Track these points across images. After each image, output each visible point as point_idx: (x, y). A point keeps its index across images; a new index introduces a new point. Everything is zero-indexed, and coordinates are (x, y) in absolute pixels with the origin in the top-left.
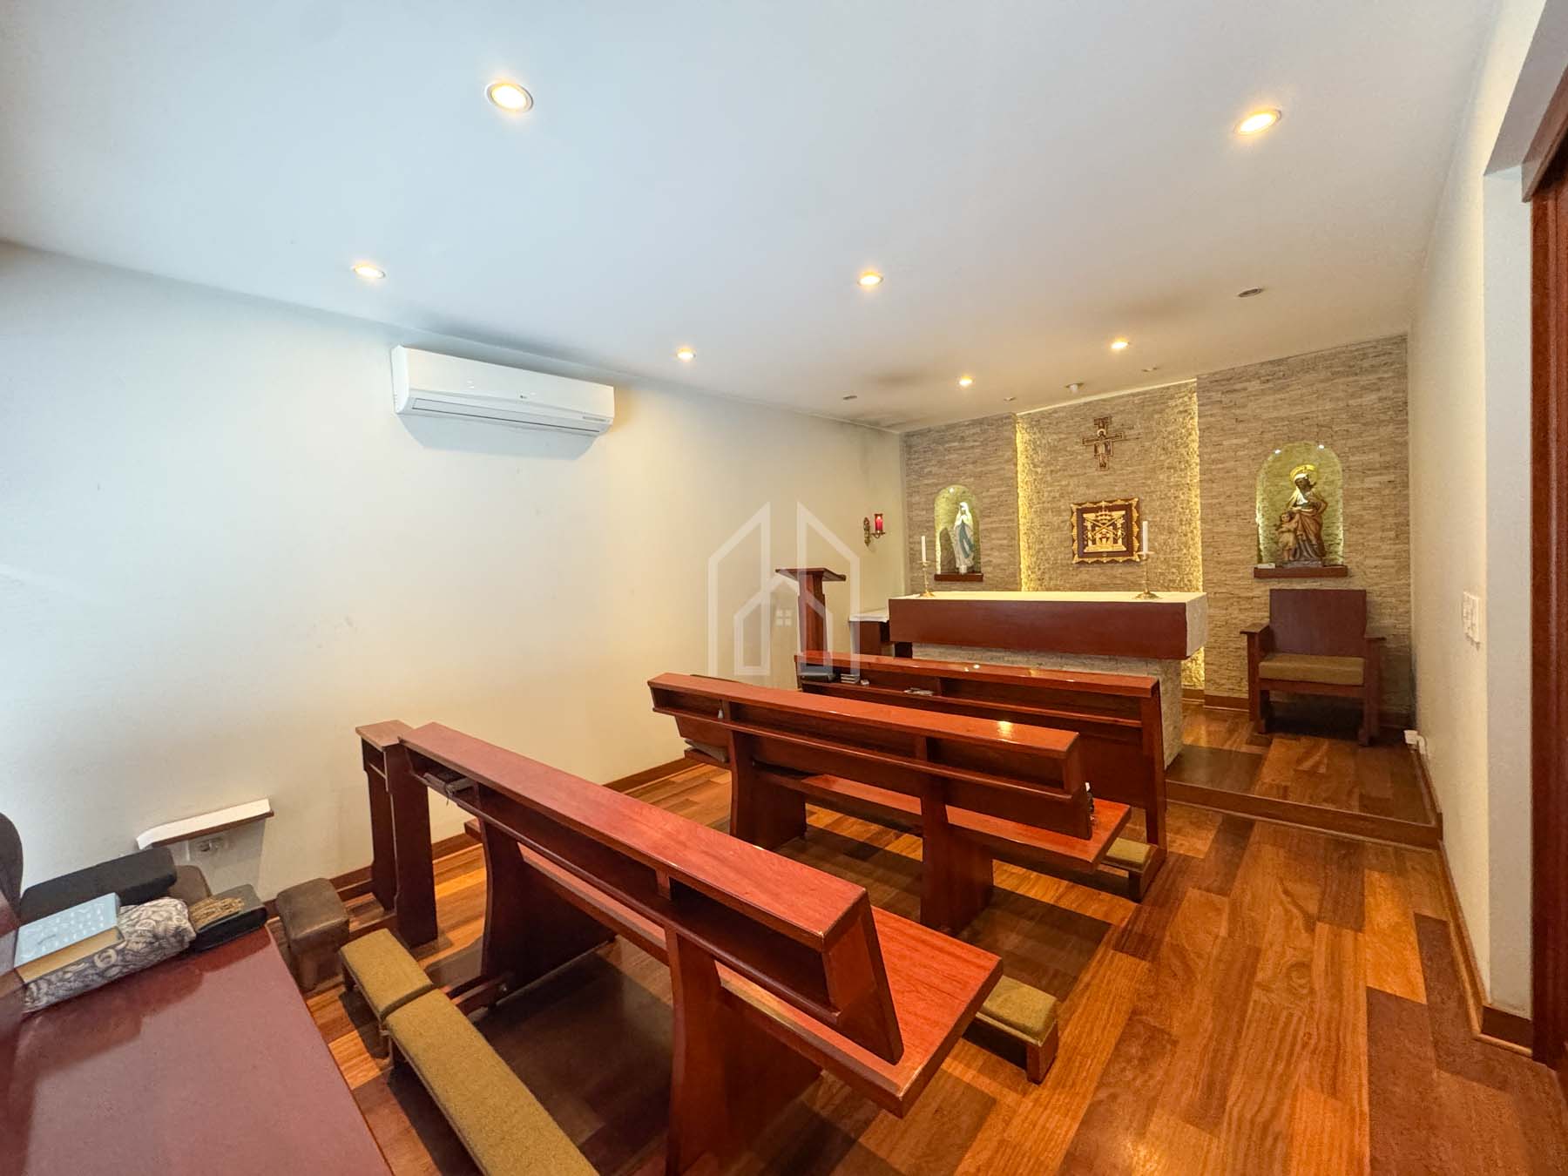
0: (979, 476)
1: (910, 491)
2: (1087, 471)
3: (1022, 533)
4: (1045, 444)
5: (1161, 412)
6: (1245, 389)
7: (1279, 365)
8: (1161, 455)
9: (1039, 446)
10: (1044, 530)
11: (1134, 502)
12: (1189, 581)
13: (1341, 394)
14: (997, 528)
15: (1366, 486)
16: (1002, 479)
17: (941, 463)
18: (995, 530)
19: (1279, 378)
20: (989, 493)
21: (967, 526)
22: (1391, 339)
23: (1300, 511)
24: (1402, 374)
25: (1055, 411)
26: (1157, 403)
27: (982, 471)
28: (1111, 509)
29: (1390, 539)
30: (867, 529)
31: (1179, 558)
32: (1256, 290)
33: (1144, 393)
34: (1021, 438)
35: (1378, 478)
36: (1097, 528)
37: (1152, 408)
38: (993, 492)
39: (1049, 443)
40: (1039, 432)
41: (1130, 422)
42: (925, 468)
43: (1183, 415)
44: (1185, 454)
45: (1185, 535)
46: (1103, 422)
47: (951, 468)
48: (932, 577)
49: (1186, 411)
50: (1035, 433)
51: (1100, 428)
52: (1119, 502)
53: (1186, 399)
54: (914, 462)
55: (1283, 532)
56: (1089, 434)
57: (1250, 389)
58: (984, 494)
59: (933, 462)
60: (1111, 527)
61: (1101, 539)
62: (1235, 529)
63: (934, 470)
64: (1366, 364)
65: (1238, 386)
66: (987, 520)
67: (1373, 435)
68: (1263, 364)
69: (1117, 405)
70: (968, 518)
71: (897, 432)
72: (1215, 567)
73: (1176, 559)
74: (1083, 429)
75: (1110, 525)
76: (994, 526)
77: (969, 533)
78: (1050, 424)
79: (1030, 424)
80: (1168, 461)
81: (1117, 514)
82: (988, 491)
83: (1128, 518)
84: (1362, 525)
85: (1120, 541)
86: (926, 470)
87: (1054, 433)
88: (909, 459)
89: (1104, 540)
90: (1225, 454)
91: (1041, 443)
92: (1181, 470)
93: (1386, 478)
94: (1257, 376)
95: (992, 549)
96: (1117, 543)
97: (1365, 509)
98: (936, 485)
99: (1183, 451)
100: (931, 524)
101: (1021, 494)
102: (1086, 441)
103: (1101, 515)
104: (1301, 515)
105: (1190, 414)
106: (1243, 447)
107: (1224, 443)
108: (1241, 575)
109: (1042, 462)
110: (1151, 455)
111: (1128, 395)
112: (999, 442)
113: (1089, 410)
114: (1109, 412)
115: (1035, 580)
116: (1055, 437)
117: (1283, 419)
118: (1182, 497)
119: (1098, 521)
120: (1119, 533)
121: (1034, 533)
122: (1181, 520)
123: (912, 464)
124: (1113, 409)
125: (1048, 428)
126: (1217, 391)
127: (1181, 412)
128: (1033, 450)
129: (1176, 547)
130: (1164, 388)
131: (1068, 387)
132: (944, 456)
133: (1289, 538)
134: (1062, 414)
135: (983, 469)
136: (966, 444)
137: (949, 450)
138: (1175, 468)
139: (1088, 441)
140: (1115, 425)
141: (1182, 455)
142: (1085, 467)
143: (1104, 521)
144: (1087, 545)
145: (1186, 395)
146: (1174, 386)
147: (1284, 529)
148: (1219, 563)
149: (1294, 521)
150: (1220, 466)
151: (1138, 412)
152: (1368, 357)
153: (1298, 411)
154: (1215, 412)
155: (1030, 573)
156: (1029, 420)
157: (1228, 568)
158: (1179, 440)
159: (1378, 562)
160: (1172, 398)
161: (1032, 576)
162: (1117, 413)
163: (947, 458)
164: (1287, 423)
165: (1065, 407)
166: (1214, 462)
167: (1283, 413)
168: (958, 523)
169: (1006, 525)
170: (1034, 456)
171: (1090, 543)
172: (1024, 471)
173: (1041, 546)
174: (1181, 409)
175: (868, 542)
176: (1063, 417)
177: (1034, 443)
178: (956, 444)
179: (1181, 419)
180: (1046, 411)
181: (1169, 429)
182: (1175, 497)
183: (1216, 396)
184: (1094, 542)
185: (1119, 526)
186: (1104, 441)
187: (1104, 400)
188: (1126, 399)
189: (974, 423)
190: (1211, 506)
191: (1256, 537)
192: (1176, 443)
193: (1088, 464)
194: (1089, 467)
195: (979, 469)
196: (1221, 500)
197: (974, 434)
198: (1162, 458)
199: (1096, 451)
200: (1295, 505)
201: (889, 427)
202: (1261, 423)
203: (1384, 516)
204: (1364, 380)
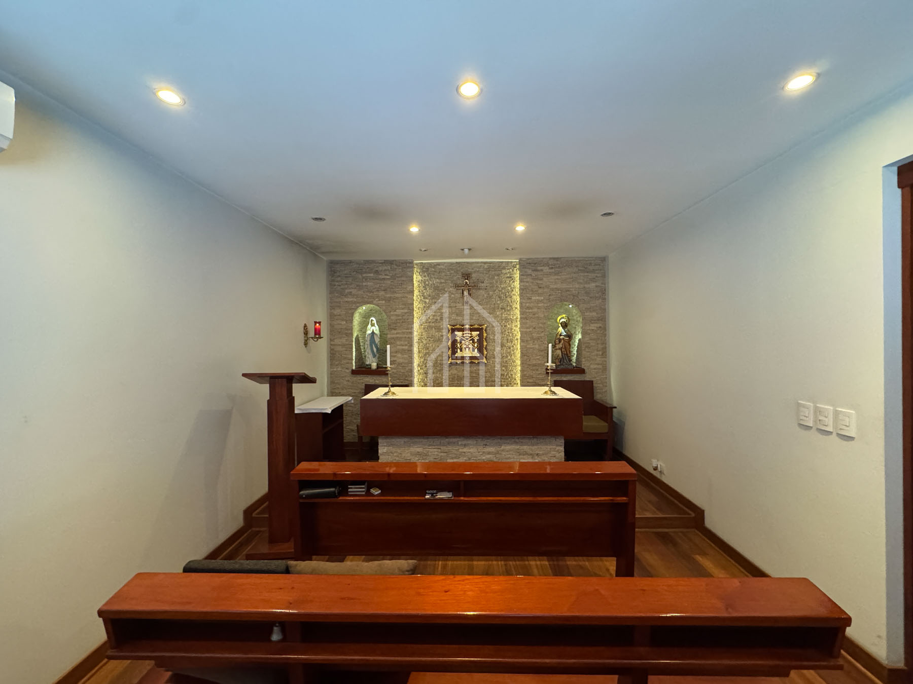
0: (388, 300)
1: (332, 306)
2: (457, 305)
3: (415, 341)
4: (431, 284)
5: (498, 275)
6: (542, 270)
7: (557, 261)
8: (498, 300)
9: (428, 285)
10: (430, 340)
11: (484, 327)
12: (512, 375)
13: (581, 281)
14: (401, 338)
15: (591, 328)
16: (404, 304)
17: (359, 287)
18: (400, 339)
19: (557, 268)
20: (395, 313)
21: (376, 334)
22: (601, 258)
23: (563, 339)
24: (604, 276)
25: (439, 264)
26: (496, 270)
27: (391, 297)
28: (471, 330)
29: (600, 355)
30: (306, 333)
31: (506, 361)
32: (610, 213)
33: (490, 263)
34: (417, 278)
35: (596, 325)
36: (463, 342)
37: (494, 272)
38: (399, 312)
39: (434, 284)
40: (428, 276)
41: (482, 279)
42: (346, 289)
43: (509, 279)
44: (510, 301)
45: (510, 348)
46: (467, 276)
47: (368, 292)
48: (349, 371)
49: (511, 277)
50: (425, 276)
51: (465, 279)
52: (476, 326)
53: (511, 270)
54: (337, 284)
55: (556, 349)
56: (459, 282)
57: (544, 271)
58: (392, 313)
59: (353, 286)
60: (471, 341)
61: (465, 348)
62: (537, 346)
63: (354, 291)
64: (591, 268)
65: (539, 268)
66: (393, 331)
67: (593, 304)
68: (550, 258)
69: (474, 267)
70: (376, 329)
71: (325, 258)
72: (528, 368)
73: (505, 362)
74: (455, 278)
75: (470, 340)
76: (398, 336)
77: (377, 340)
78: (435, 272)
79: (422, 269)
80: (501, 304)
81: (475, 333)
82: (395, 311)
83: (480, 336)
84: (590, 348)
85: (476, 350)
86: (347, 291)
87: (438, 278)
88: (333, 281)
89: (467, 349)
90: (532, 304)
91: (429, 283)
92: (508, 311)
93: (599, 325)
94: (547, 265)
95: (396, 352)
96: (474, 351)
97: (591, 340)
98: (355, 303)
99: (509, 299)
100: (350, 331)
101: (415, 315)
102: (457, 286)
103: (466, 334)
104: (564, 341)
105: (513, 279)
106: (541, 301)
107: (533, 298)
108: (539, 372)
109: (429, 296)
110: (493, 300)
111: (482, 262)
112: (403, 279)
113: (459, 267)
114: (470, 270)
115: (423, 374)
116: (438, 280)
117: (558, 289)
118: (508, 326)
119: (464, 337)
120: (476, 345)
121: (422, 342)
122: (508, 340)
123: (335, 285)
124: (473, 269)
125: (434, 274)
126: (530, 269)
127: (508, 277)
128: (424, 287)
129: (505, 355)
130: (500, 262)
131: (463, 250)
132: (363, 282)
133: (559, 352)
134: (442, 267)
135: (392, 295)
136: (381, 277)
137: (366, 279)
138: (504, 309)
139: (458, 286)
140: (474, 279)
141: (508, 302)
142: (456, 303)
143: (467, 337)
144: (457, 352)
145: (511, 268)
146: (505, 262)
147: (557, 348)
148: (529, 365)
149: (561, 343)
150: (531, 311)
151: (486, 274)
152: (592, 265)
153: (564, 286)
154: (528, 280)
155: (419, 369)
156: (421, 267)
157: (534, 368)
158: (507, 293)
159: (596, 366)
160: (504, 268)
161: (420, 371)
162: (475, 272)
163: (364, 284)
164: (560, 292)
165: (445, 263)
166: (528, 308)
167: (558, 286)
168: (369, 332)
169: (407, 336)
170: (424, 291)
171: (459, 350)
172: (417, 300)
173: (428, 351)
174: (508, 275)
175: (306, 344)
176: (443, 269)
177: (425, 283)
178: (372, 275)
179: (508, 282)
180: (433, 263)
181: (502, 286)
182: (505, 326)
183: (529, 272)
184: (461, 350)
185: (476, 341)
186: (467, 288)
187: (468, 263)
188: (479, 265)
189: (386, 262)
190: (526, 333)
191: (546, 351)
192: (506, 295)
193: (458, 301)
194: (458, 303)
195: (388, 296)
196: (531, 329)
197: (385, 270)
198: (498, 302)
199: (463, 293)
200: (561, 335)
201: (323, 253)
202: (549, 290)
203: (598, 344)
204: (591, 275)
